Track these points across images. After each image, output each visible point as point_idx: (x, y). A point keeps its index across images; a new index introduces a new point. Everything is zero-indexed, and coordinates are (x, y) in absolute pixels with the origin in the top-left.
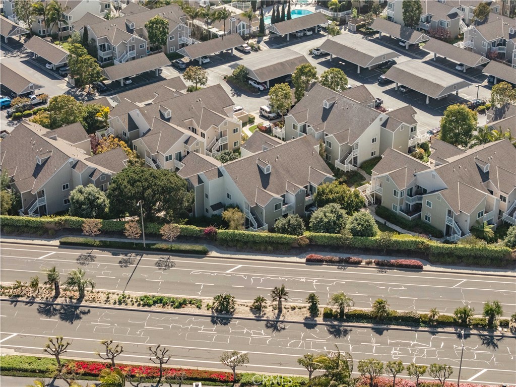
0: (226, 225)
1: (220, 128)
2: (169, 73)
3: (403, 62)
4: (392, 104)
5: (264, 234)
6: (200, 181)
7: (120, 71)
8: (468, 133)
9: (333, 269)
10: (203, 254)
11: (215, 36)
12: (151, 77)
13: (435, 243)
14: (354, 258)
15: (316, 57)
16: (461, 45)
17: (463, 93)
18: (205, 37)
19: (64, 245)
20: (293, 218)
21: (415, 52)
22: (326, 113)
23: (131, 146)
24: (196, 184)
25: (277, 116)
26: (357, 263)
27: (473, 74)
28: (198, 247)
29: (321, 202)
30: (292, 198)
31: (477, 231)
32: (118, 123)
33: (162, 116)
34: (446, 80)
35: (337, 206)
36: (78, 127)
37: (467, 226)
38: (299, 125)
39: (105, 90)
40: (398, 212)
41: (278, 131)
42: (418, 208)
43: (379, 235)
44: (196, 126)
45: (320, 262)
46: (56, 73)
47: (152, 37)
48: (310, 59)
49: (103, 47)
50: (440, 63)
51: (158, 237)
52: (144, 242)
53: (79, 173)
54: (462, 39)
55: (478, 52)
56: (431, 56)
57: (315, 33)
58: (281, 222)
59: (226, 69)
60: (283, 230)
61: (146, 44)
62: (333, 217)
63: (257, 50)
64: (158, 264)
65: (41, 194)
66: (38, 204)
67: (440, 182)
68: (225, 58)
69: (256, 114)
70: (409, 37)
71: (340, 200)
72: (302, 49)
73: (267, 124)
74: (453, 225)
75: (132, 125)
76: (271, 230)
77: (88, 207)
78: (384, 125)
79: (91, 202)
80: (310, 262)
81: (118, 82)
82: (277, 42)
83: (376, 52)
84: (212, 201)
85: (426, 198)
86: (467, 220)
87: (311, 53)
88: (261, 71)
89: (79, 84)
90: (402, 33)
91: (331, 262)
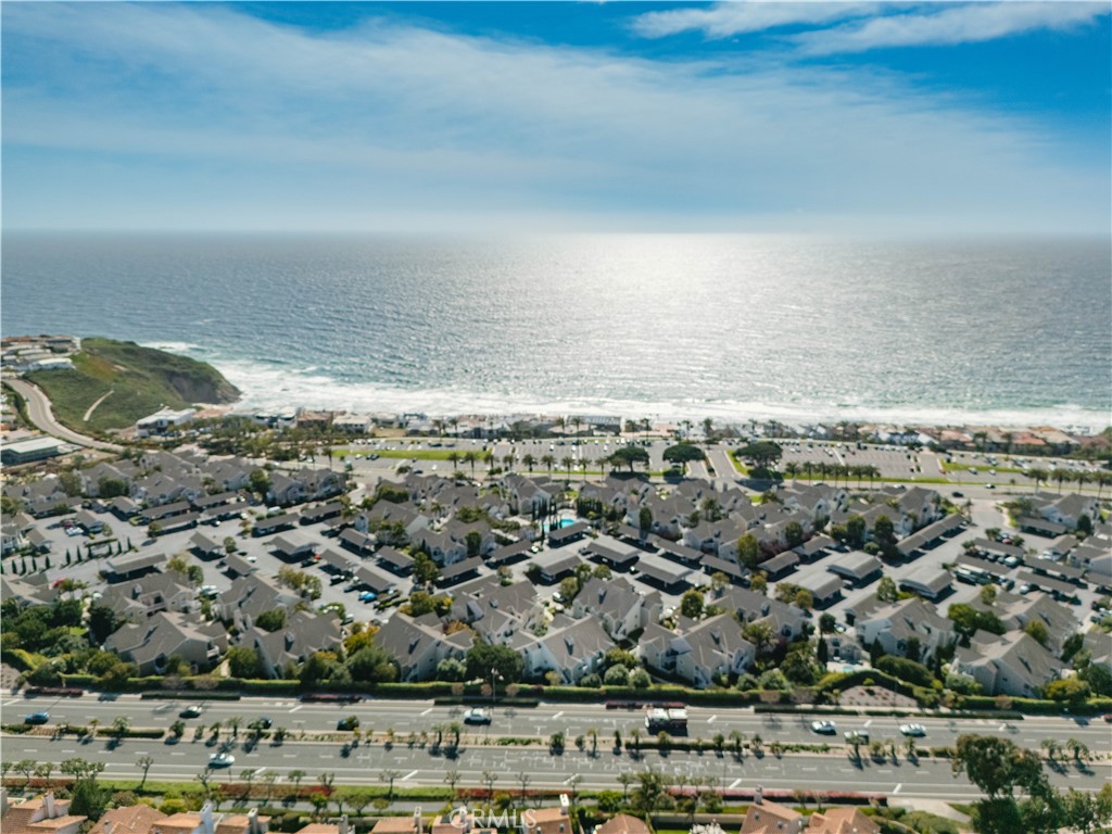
0: (548, 683)
1: (531, 612)
2: (484, 571)
3: (644, 557)
4: (644, 590)
5: (576, 689)
6: (526, 652)
7: (452, 570)
8: (699, 610)
9: (625, 712)
10: (534, 705)
11: (511, 542)
12: (473, 574)
13: (690, 691)
14: (638, 703)
15: (584, 554)
16: (682, 542)
17: (689, 579)
18: (506, 543)
19: (437, 703)
20: (594, 677)
21: (651, 549)
22: (602, 598)
23: (471, 627)
24: (524, 655)
25: (567, 600)
26: (640, 707)
27: (694, 564)
28: (532, 700)
29: (609, 663)
30: (589, 661)
31: (717, 680)
32: (459, 610)
33: (492, 605)
34: (676, 570)
35: (622, 666)
36: (433, 615)
37: (709, 677)
38: (584, 608)
39: (442, 585)
40: (660, 668)
41: (567, 611)
42: (673, 665)
43: (652, 687)
44: (514, 610)
45: (614, 707)
46: (403, 573)
47: (470, 544)
48: (580, 556)
49: (435, 553)
50: (668, 556)
51: (504, 694)
52: (494, 698)
53: (442, 651)
54: (681, 538)
55: (694, 547)
56: (662, 551)
57: (578, 537)
58: (586, 680)
59: (522, 566)
60: (588, 685)
61: (465, 548)
62: (621, 675)
63: (541, 550)
64: (506, 714)
65: (415, 666)
66: (412, 674)
67: (688, 646)
68: (522, 557)
69: (550, 600)
70: (645, 538)
71: (623, 661)
72: (572, 550)
73: (559, 607)
74: (700, 676)
75: (470, 612)
76: (578, 685)
77: (452, 675)
78: (643, 605)
79: (453, 670)
80: (609, 707)
81: (449, 579)
82: (554, 544)
83: (627, 550)
84: (535, 665)
85: (679, 658)
86: (709, 671)
87: (580, 551)
88: (550, 568)
89: (421, 581)
90: (641, 535)
91: (623, 707)
